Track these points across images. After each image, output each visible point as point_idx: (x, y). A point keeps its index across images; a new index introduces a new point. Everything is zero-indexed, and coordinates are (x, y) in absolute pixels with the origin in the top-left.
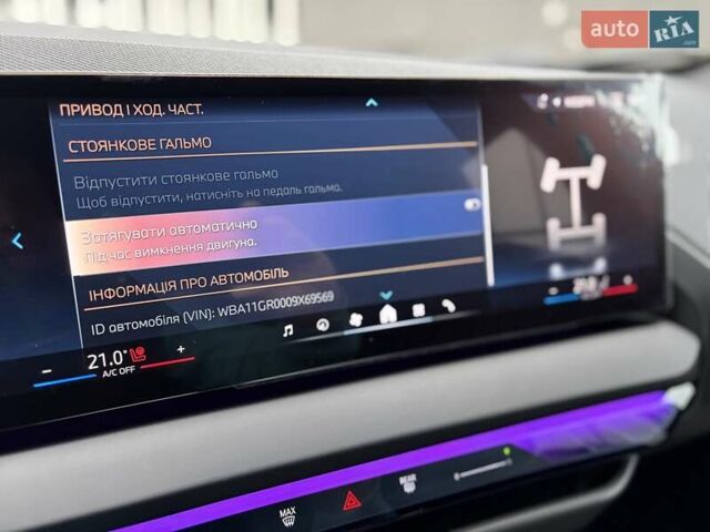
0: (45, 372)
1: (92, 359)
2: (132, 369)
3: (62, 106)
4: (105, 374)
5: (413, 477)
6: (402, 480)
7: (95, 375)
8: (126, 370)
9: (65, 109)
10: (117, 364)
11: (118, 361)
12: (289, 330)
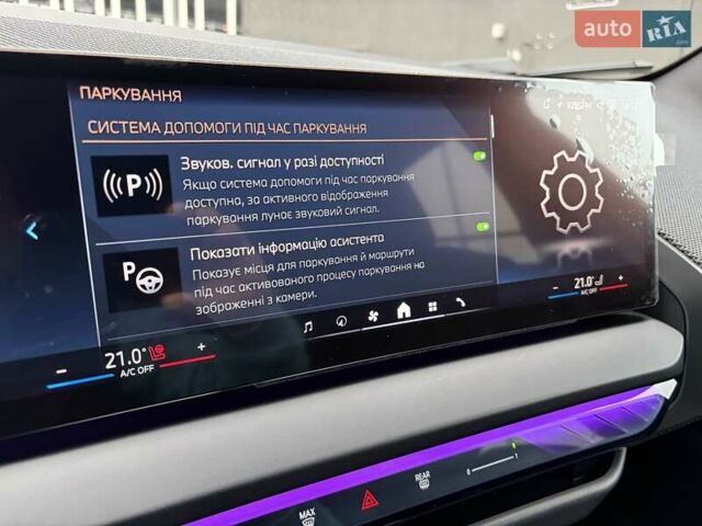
0: (59, 372)
1: (110, 357)
2: (151, 367)
3: (82, 88)
4: (123, 374)
5: (428, 474)
6: (418, 477)
7: (112, 375)
8: (145, 369)
9: (85, 91)
10: (135, 364)
11: (137, 359)
12: (309, 326)
